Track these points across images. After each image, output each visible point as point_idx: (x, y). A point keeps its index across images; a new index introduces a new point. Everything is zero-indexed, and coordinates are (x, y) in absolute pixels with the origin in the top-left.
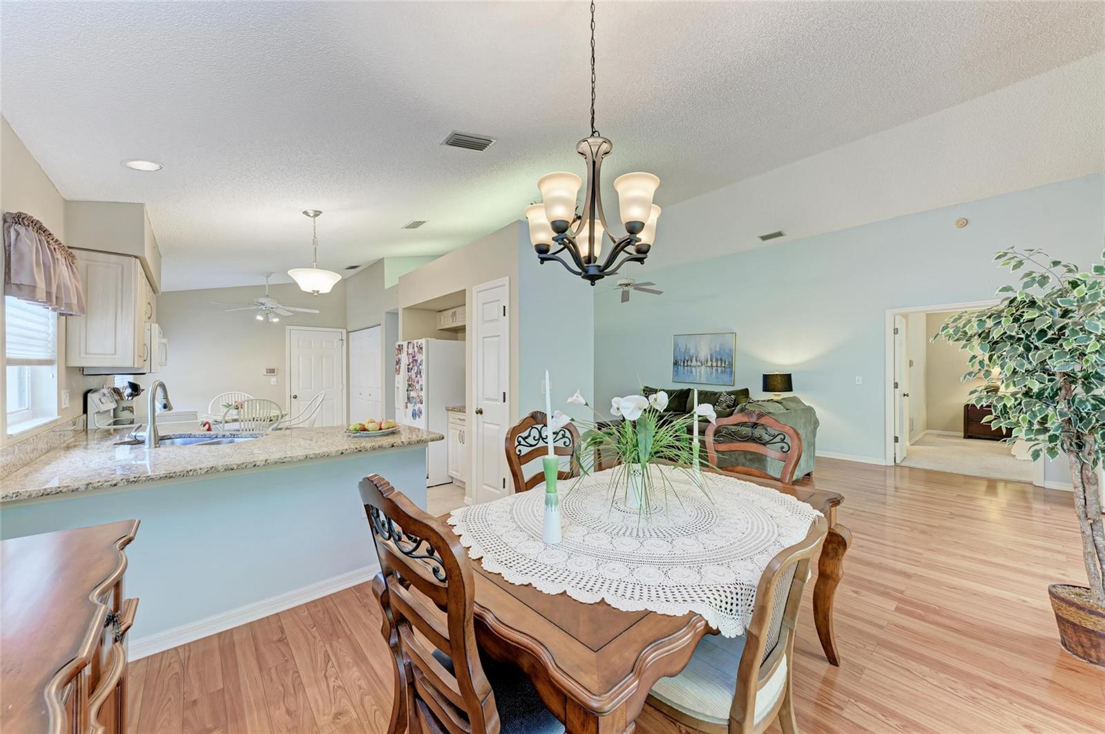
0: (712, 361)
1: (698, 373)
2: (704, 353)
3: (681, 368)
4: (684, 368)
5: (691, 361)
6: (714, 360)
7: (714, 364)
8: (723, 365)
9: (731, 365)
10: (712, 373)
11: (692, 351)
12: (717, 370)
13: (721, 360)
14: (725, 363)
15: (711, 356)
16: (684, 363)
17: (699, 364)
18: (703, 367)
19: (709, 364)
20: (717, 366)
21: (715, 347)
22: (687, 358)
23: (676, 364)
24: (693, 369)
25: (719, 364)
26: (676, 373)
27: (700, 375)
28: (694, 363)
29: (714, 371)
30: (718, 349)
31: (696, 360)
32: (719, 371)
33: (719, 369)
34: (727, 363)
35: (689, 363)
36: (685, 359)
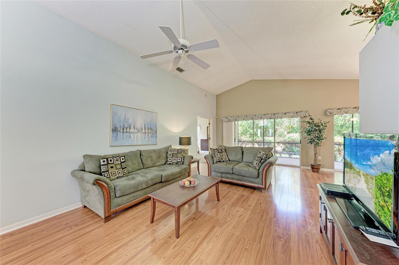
0: (145, 129)
1: (136, 138)
2: (140, 123)
3: (120, 134)
4: (123, 134)
5: (130, 129)
6: (147, 129)
7: (147, 131)
8: (152, 132)
9: (156, 132)
10: (145, 138)
11: (131, 121)
12: (148, 135)
13: (151, 128)
14: (153, 131)
15: (145, 125)
16: (123, 129)
17: (136, 131)
18: (139, 134)
19: (143, 131)
20: (148, 133)
21: (147, 120)
22: (126, 126)
23: (115, 130)
24: (132, 134)
25: (150, 131)
26: (116, 138)
27: (137, 139)
28: (132, 130)
29: (147, 136)
30: (149, 121)
31: (134, 128)
32: (150, 136)
33: (150, 135)
34: (154, 131)
35: (128, 130)
36: (124, 126)
